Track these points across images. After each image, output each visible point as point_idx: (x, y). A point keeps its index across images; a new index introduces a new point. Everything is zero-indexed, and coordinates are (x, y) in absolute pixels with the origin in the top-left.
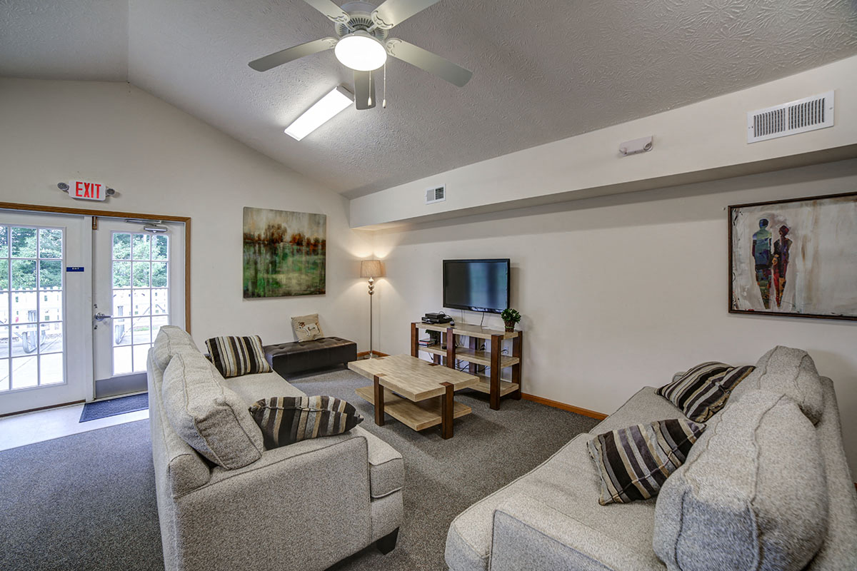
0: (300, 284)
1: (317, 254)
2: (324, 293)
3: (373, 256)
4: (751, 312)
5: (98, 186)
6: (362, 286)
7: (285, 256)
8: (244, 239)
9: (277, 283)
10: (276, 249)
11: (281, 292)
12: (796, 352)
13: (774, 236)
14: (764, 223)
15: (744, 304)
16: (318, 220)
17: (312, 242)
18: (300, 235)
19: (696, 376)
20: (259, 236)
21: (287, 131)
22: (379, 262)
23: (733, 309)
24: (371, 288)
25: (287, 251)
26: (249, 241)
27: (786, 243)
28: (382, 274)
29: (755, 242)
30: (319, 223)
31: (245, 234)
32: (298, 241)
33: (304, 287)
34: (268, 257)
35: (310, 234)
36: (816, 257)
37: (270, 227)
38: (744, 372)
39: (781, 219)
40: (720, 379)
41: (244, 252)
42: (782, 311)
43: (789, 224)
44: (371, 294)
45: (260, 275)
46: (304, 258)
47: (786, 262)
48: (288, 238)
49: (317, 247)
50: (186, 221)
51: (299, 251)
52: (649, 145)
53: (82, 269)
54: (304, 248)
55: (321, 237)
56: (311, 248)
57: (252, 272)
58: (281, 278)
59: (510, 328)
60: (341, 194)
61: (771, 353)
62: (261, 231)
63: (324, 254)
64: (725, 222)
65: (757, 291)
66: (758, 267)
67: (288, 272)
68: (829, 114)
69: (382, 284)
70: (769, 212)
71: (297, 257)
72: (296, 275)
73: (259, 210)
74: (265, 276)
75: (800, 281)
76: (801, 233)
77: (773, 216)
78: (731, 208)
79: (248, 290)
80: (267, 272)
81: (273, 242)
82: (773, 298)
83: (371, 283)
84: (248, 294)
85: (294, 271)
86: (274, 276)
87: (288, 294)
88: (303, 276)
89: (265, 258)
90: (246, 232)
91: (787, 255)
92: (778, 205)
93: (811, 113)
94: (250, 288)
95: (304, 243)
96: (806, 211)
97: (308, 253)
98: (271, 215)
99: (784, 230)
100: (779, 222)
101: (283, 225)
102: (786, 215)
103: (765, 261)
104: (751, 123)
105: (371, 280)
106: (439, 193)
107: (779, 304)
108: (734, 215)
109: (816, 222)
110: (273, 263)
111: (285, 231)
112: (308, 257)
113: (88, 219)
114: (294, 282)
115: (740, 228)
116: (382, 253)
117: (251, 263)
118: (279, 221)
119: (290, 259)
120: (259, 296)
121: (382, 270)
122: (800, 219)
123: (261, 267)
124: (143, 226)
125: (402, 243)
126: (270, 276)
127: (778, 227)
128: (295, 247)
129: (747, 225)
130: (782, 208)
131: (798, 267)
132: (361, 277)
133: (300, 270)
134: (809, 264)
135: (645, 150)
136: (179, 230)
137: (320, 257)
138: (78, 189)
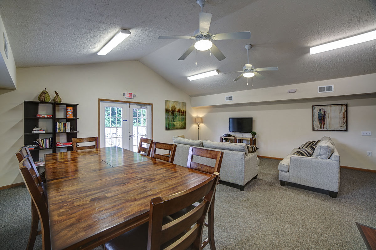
0: (180, 125)
1: (184, 115)
2: (186, 128)
3: (197, 116)
4: (318, 130)
5: (132, 94)
6: (195, 126)
7: (176, 116)
8: (166, 110)
9: (174, 125)
10: (174, 114)
11: (175, 128)
12: (328, 137)
13: (322, 113)
14: (320, 110)
15: (316, 128)
16: (184, 104)
17: (183, 111)
18: (179, 109)
19: (308, 143)
20: (170, 109)
21: (188, 78)
22: (201, 118)
23: (313, 130)
24: (199, 127)
25: (177, 114)
26: (167, 111)
27: (325, 114)
28: (202, 122)
29: (318, 114)
30: (184, 105)
31: (166, 109)
32: (179, 111)
33: (181, 126)
34: (172, 116)
35: (182, 109)
36: (331, 118)
37: (172, 107)
38: (318, 141)
39: (324, 109)
40: (314, 143)
41: (166, 115)
42: (324, 130)
43: (326, 110)
44: (199, 128)
45: (170, 122)
46: (181, 117)
47: (325, 119)
48: (177, 110)
49: (184, 113)
50: (152, 104)
51: (179, 114)
52: (296, 91)
53: (126, 120)
54: (181, 113)
55: (185, 110)
56: (182, 113)
57: (168, 121)
58: (175, 123)
59: (253, 137)
60: (189, 96)
61: (323, 138)
62: (170, 108)
63: (185, 115)
64: (312, 109)
65: (319, 125)
66: (319, 120)
67: (177, 121)
68: (333, 89)
69: (202, 125)
70: (322, 107)
71: (179, 116)
72: (179, 122)
73: (170, 101)
74: (171, 123)
75: (328, 123)
76: (328, 112)
77: (322, 108)
78: (313, 106)
79: (167, 127)
80: (172, 122)
81: (173, 111)
82: (322, 127)
83: (199, 125)
84: (167, 129)
85: (178, 121)
86: (173, 123)
87: (177, 129)
88: (181, 123)
89: (171, 117)
90: (166, 108)
91: (325, 117)
92: (323, 106)
93: (330, 88)
94: (168, 126)
95: (181, 112)
96: (329, 107)
97: (182, 115)
98: (173, 103)
99: (325, 112)
100: (324, 110)
101: (176, 106)
102: (325, 108)
103: (321, 119)
104: (319, 89)
105: (199, 124)
106: (231, 98)
107: (324, 128)
108: (314, 108)
109: (331, 110)
110: (173, 118)
111: (176, 108)
112: (182, 117)
113: (128, 104)
114: (178, 124)
115: (315, 111)
116: (201, 115)
117: (168, 118)
118: (174, 105)
119: (177, 117)
120: (170, 129)
121: (202, 120)
122: (327, 109)
123: (170, 120)
124: (140, 106)
125: (210, 112)
126: (172, 123)
127: (323, 111)
128: (179, 113)
129: (317, 110)
130: (324, 107)
131: (327, 120)
132: (195, 123)
133: (180, 121)
134: (329, 119)
135: (295, 92)
136: (149, 107)
137: (185, 116)
138: (127, 95)
